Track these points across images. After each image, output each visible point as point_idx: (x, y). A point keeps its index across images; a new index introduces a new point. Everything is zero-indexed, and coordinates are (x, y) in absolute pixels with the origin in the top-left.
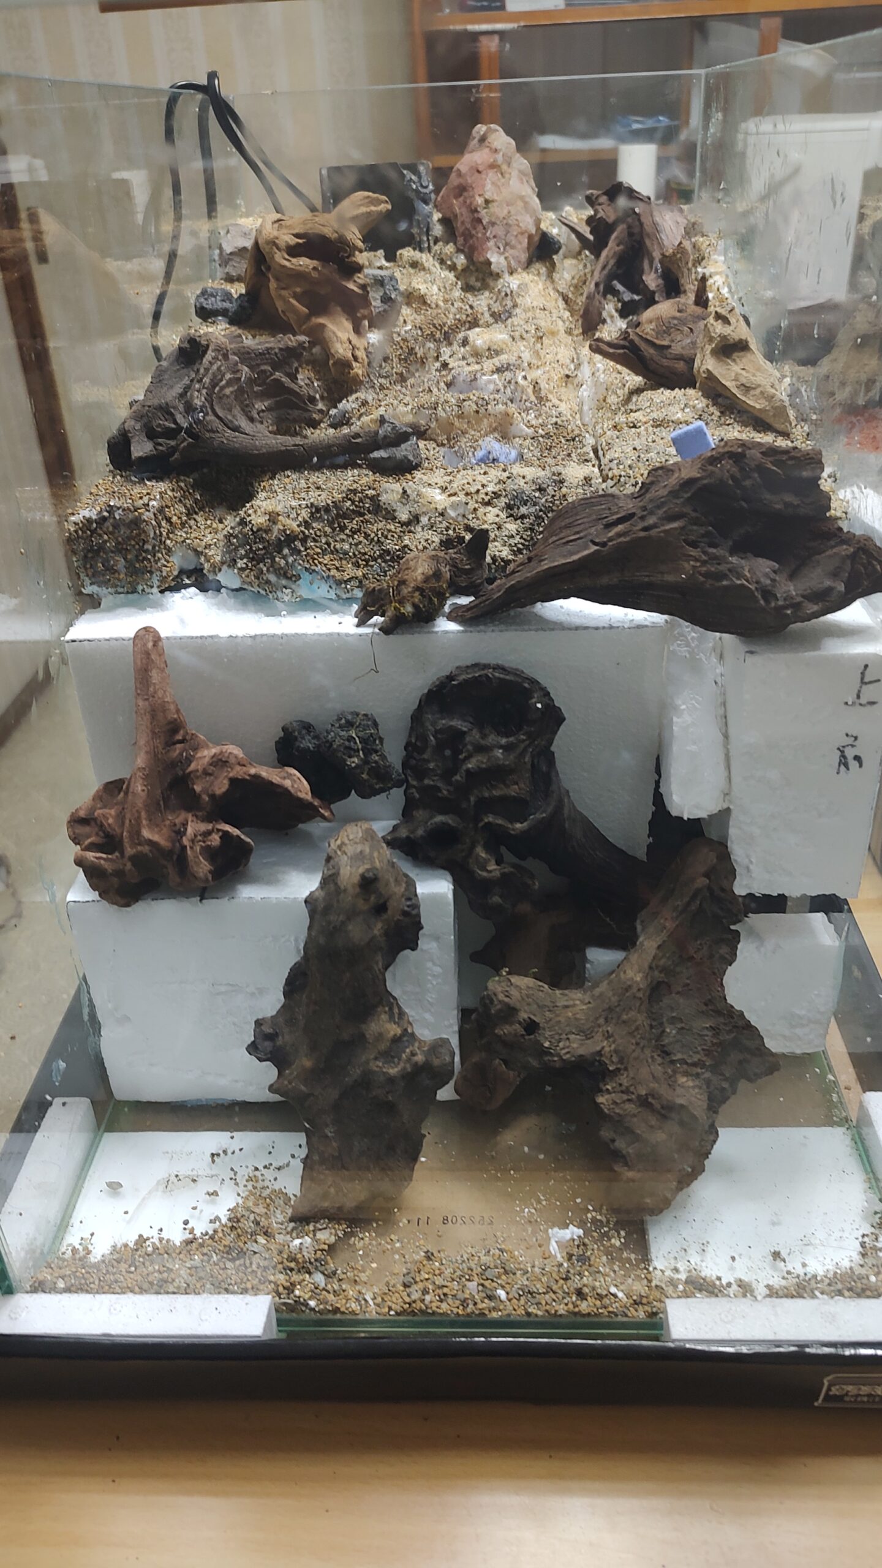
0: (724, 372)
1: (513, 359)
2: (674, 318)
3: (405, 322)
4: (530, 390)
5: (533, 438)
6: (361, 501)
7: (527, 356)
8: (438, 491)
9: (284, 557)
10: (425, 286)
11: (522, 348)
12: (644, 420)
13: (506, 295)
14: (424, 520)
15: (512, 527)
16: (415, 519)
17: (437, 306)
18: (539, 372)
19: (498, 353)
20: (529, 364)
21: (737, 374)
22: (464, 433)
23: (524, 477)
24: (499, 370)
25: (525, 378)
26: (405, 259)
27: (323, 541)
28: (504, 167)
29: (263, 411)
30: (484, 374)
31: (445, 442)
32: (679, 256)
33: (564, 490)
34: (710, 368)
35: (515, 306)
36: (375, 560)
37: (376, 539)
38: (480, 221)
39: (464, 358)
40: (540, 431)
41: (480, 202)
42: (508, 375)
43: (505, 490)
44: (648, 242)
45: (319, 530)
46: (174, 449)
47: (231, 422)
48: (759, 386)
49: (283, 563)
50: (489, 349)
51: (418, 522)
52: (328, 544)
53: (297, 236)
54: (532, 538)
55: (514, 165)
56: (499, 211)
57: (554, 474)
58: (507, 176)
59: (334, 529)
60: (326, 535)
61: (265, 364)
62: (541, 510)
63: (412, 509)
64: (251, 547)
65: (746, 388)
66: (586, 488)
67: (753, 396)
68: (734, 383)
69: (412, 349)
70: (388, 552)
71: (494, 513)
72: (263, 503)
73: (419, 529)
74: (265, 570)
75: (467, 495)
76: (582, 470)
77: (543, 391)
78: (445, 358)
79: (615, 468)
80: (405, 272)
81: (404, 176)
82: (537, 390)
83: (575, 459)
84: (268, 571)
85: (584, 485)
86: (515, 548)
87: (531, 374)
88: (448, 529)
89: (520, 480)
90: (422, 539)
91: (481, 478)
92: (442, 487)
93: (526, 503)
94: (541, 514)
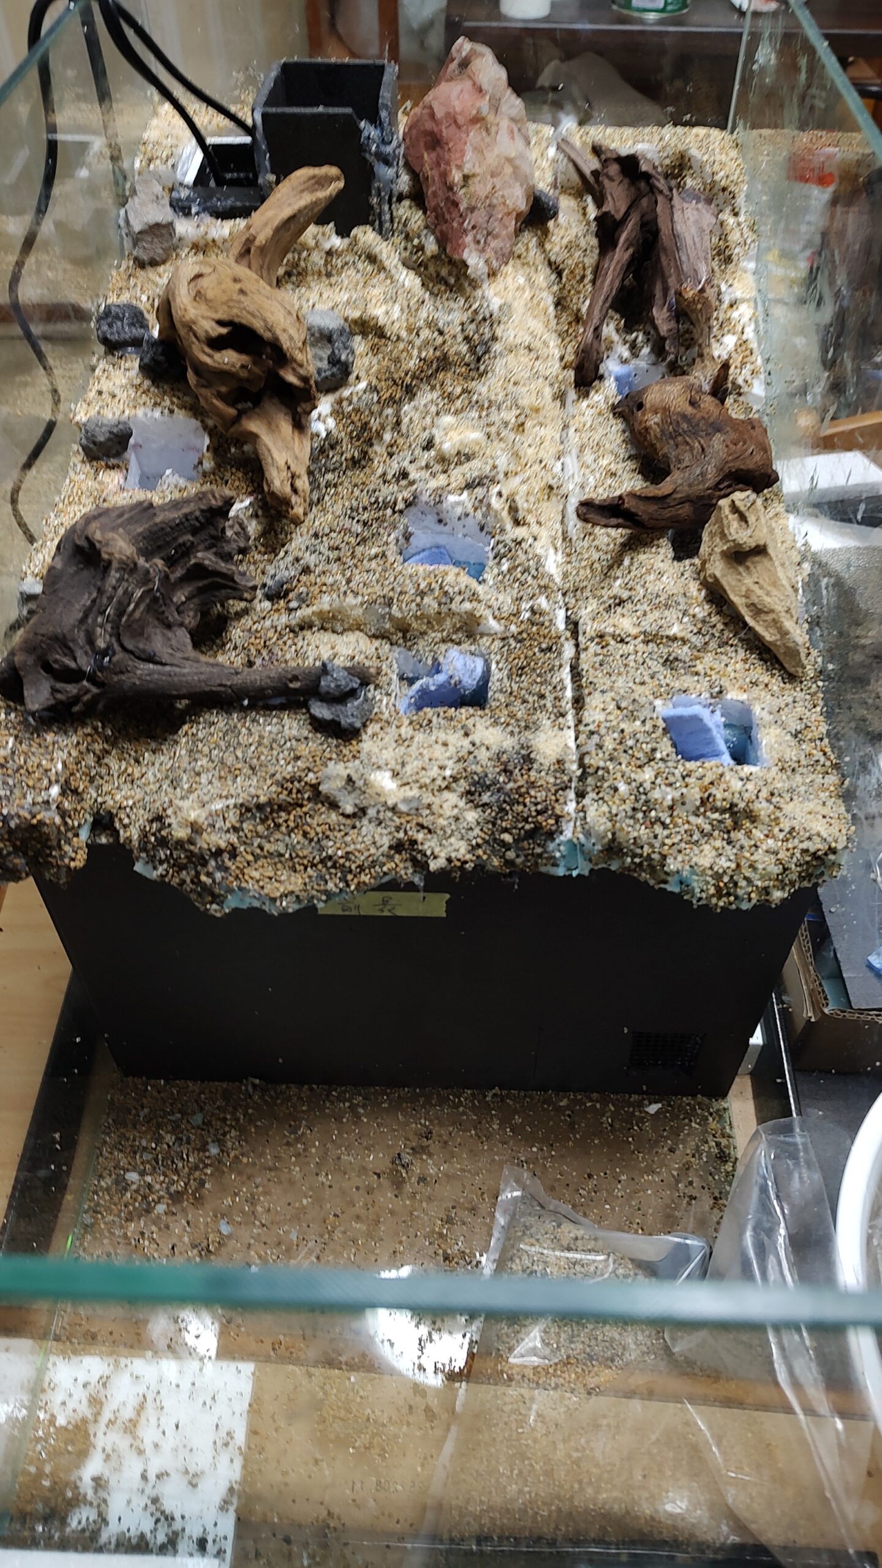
0: (734, 583)
1: (487, 470)
2: (684, 416)
3: (358, 378)
4: (505, 514)
5: (503, 639)
6: (298, 791)
7: (503, 462)
8: (388, 774)
9: (209, 875)
10: (384, 308)
11: (499, 453)
12: (634, 631)
13: (484, 319)
14: (371, 812)
15: (472, 816)
16: (361, 812)
17: (399, 338)
18: (517, 480)
19: (469, 458)
20: (506, 474)
21: (748, 590)
22: (423, 634)
23: (488, 749)
24: (469, 486)
25: (500, 494)
26: (361, 244)
27: (256, 844)
28: (491, 118)
29: (183, 603)
30: (449, 492)
31: (401, 641)
32: (699, 306)
33: (533, 773)
34: (718, 574)
35: (494, 338)
36: (313, 865)
37: (316, 839)
38: (456, 204)
39: (427, 467)
40: (513, 628)
41: (456, 179)
42: (480, 492)
43: (465, 770)
44: (663, 258)
45: (251, 831)
46: (76, 699)
47: (143, 651)
48: (772, 611)
49: (209, 881)
50: (459, 453)
51: (365, 814)
52: (261, 848)
53: (220, 323)
54: (493, 833)
55: (504, 108)
56: (479, 188)
57: (523, 748)
58: (493, 130)
59: (268, 828)
60: (258, 836)
61: (184, 534)
62: (505, 801)
63: (357, 802)
64: (171, 854)
65: (758, 611)
66: (558, 775)
67: (765, 621)
68: (744, 600)
69: (366, 424)
70: (330, 858)
71: (451, 801)
72: (185, 804)
73: (365, 821)
74: (188, 880)
75: (421, 787)
76: (555, 741)
77: (520, 512)
78: (406, 464)
79: (594, 752)
80: (360, 266)
81: (361, 132)
82: (513, 510)
83: (549, 705)
84: (192, 882)
85: (555, 771)
86: (474, 842)
87: (507, 488)
88: (398, 829)
89: (483, 755)
90: (368, 840)
91: (438, 752)
92: (393, 771)
93: (488, 788)
94: (505, 805)
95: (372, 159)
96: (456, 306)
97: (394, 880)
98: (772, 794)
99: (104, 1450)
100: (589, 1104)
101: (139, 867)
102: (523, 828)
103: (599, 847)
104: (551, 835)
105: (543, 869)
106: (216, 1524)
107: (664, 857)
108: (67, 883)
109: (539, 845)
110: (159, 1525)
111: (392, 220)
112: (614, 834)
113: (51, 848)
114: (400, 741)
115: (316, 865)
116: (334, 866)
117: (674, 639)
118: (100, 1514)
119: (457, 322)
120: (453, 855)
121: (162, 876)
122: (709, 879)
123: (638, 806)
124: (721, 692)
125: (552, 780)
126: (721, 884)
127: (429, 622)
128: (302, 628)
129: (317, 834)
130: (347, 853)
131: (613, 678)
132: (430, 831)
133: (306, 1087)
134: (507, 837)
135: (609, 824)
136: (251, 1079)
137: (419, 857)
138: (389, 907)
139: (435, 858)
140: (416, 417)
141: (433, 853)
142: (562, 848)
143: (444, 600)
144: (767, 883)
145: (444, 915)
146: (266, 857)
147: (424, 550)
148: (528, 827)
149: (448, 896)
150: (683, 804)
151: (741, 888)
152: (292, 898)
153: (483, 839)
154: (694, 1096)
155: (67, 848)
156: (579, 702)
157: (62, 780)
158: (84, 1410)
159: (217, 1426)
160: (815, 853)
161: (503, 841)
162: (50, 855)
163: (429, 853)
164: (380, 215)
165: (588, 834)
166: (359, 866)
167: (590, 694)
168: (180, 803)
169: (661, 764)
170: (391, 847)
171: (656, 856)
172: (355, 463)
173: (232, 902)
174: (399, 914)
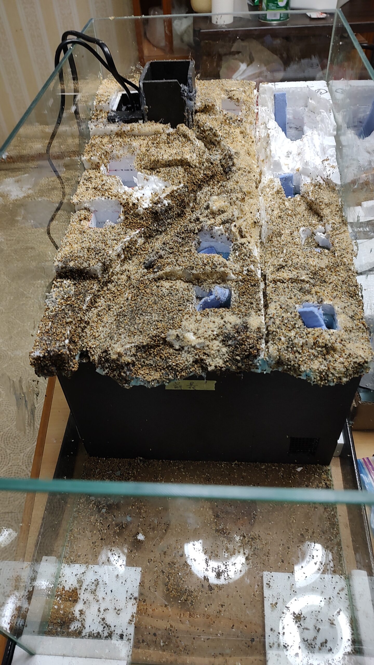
1: (230, 217)
4: (237, 233)
5: (236, 282)
6: (158, 341)
7: (236, 213)
8: (192, 334)
9: (124, 373)
10: (190, 155)
11: (235, 210)
12: (288, 278)
14: (186, 348)
15: (224, 350)
16: (182, 348)
17: (195, 166)
18: (242, 220)
19: (223, 212)
20: (238, 218)
22: (206, 280)
23: (230, 324)
24: (223, 223)
25: (235, 226)
26: (181, 131)
27: (142, 361)
30: (216, 226)
31: (197, 283)
33: (248, 333)
36: (164, 369)
37: (165, 359)
39: (207, 216)
40: (240, 277)
42: (227, 225)
43: (222, 332)
45: (140, 356)
49: (125, 375)
50: (219, 210)
51: (183, 349)
52: (144, 362)
54: (233, 356)
57: (244, 323)
59: (147, 355)
60: (143, 358)
62: (237, 344)
63: (180, 344)
64: (110, 365)
66: (258, 333)
69: (183, 200)
70: (170, 366)
71: (216, 344)
72: (115, 346)
73: (183, 352)
74: (117, 375)
75: (205, 339)
76: (257, 320)
77: (243, 233)
78: (199, 215)
79: (272, 325)
80: (180, 139)
81: (181, 88)
82: (240, 232)
83: (254, 306)
84: (118, 375)
85: (257, 332)
86: (225, 360)
87: (238, 223)
88: (196, 355)
89: (229, 326)
90: (185, 359)
91: (211, 325)
92: (194, 332)
93: (231, 339)
94: (237, 345)
95: (185, 98)
96: (217, 153)
97: (195, 374)
98: (342, 340)
99: (83, 600)
100: (273, 468)
101: (98, 370)
102: (244, 354)
103: (274, 362)
104: (255, 357)
105: (252, 370)
106: (127, 629)
107: (299, 365)
108: (71, 376)
109: (251, 361)
110: (105, 629)
111: (193, 122)
112: (280, 357)
113: (65, 363)
114: (197, 321)
115: (165, 369)
116: (172, 369)
117: (303, 281)
118: (82, 624)
119: (218, 159)
120: (217, 365)
121: (107, 373)
122: (317, 374)
123: (289, 346)
124: (322, 301)
125: (256, 335)
126: (322, 376)
127: (208, 276)
128: (159, 279)
129: (165, 357)
130: (177, 364)
131: (279, 296)
132: (208, 356)
133: (161, 461)
134: (238, 358)
135: (278, 353)
136: (139, 457)
137: (204, 365)
138: (192, 386)
139: (210, 366)
140: (203, 196)
141: (209, 364)
142: (260, 362)
143: (213, 267)
144: (340, 375)
145: (214, 389)
146: (146, 366)
147: (206, 248)
148: (246, 353)
149: (215, 382)
150: (307, 344)
151: (330, 377)
152: (156, 382)
153: (229, 358)
154: (316, 464)
155: (71, 363)
156: (266, 306)
157: (69, 337)
158: (76, 585)
159: (127, 591)
160: (359, 363)
161: (237, 359)
162: (65, 366)
163: (208, 364)
164: (188, 119)
165: (270, 357)
166: (181, 369)
167: (270, 303)
168: (114, 345)
169: (298, 330)
170: (193, 362)
171: (296, 365)
172: (179, 215)
173: (133, 383)
174: (197, 389)
